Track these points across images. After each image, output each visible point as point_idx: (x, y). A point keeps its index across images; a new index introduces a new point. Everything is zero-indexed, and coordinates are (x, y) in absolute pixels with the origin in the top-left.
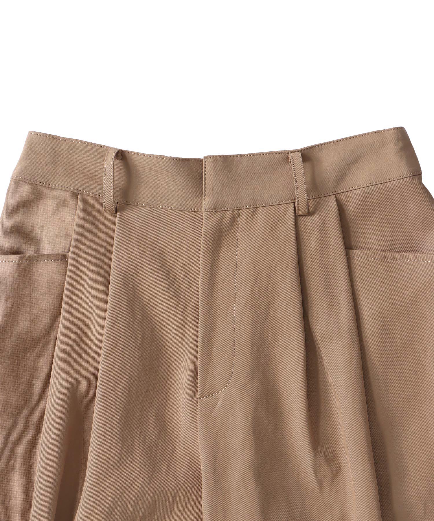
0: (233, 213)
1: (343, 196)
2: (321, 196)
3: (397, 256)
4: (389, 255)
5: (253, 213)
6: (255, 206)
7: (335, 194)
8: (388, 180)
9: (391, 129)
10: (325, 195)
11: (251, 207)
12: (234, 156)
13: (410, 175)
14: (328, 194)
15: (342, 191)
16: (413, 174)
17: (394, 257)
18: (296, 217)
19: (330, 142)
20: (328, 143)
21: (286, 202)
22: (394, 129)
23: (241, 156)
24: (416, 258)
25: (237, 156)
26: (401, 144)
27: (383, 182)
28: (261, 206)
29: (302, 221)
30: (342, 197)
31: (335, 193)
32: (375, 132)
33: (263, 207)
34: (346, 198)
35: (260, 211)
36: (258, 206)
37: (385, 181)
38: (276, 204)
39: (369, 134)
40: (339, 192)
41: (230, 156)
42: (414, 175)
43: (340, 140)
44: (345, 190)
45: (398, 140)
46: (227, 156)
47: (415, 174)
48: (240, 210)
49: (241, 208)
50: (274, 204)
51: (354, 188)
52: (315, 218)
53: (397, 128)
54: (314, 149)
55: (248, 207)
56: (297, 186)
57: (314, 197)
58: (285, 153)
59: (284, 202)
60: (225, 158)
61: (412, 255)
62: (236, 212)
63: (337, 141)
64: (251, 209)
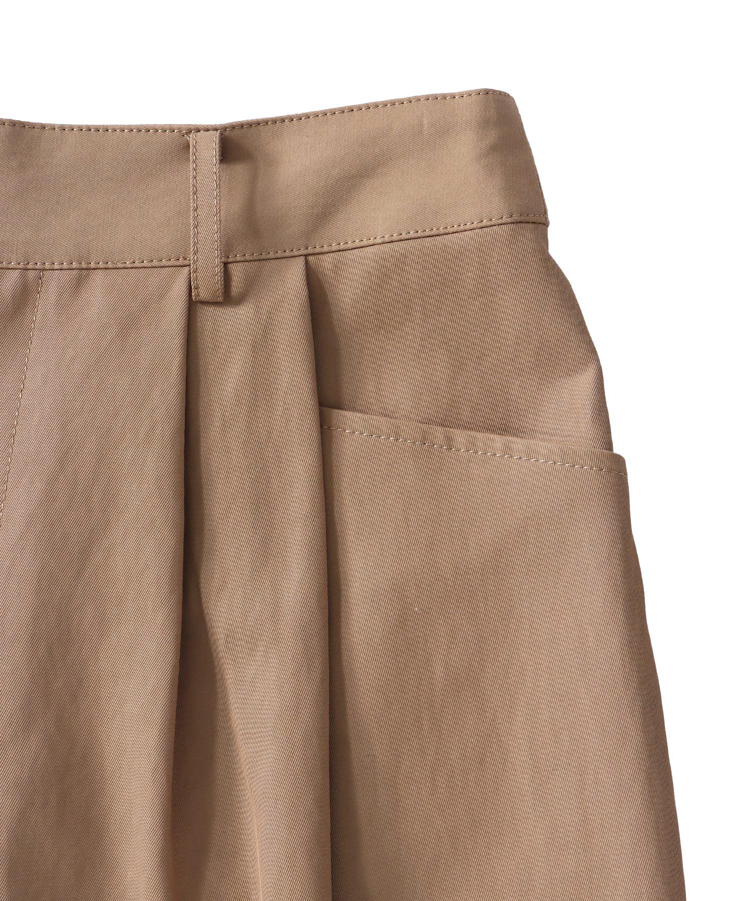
0: (24, 278)
1: (326, 263)
2: (268, 256)
3: (460, 437)
4: (438, 433)
5: (79, 284)
6: (84, 265)
7: (306, 256)
8: (450, 230)
9: (470, 94)
10: (278, 255)
11: (74, 265)
12: (43, 127)
13: (509, 220)
14: (288, 254)
15: (326, 249)
16: (519, 219)
17: (449, 440)
18: (193, 306)
19: (307, 116)
20: (299, 118)
21: (170, 263)
22: (478, 93)
23: (63, 128)
24: (507, 450)
25: (53, 128)
26: (492, 136)
27: (435, 232)
28: (101, 265)
29: (209, 317)
30: (326, 265)
31: (305, 252)
32: (427, 98)
33: (61, 269)
34: (336, 267)
35: (98, 278)
36: (93, 265)
37: (442, 231)
38: (142, 265)
39: (411, 102)
40: (318, 250)
41: (33, 126)
42: (521, 222)
43: (333, 112)
44: (334, 247)
45: (485, 124)
46: (23, 125)
47: (522, 219)
48: (45, 272)
49: (47, 266)
50: (137, 264)
51: (357, 244)
52: (243, 313)
53: (487, 92)
54: (261, 128)
55: (65, 265)
56: (195, 218)
57: (248, 257)
58: (180, 131)
59: (164, 262)
60: (18, 128)
61: (498, 441)
62: (31, 275)
63: (325, 113)
64: (75, 272)
